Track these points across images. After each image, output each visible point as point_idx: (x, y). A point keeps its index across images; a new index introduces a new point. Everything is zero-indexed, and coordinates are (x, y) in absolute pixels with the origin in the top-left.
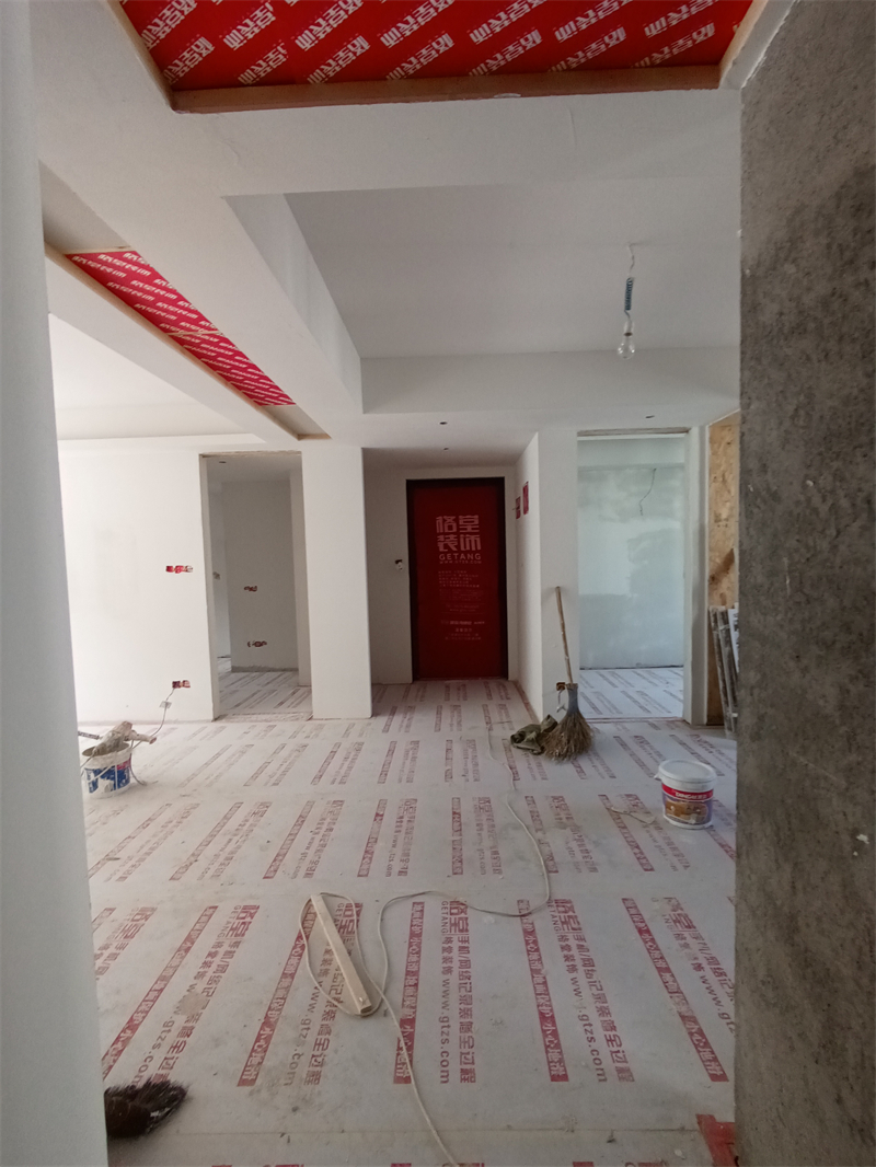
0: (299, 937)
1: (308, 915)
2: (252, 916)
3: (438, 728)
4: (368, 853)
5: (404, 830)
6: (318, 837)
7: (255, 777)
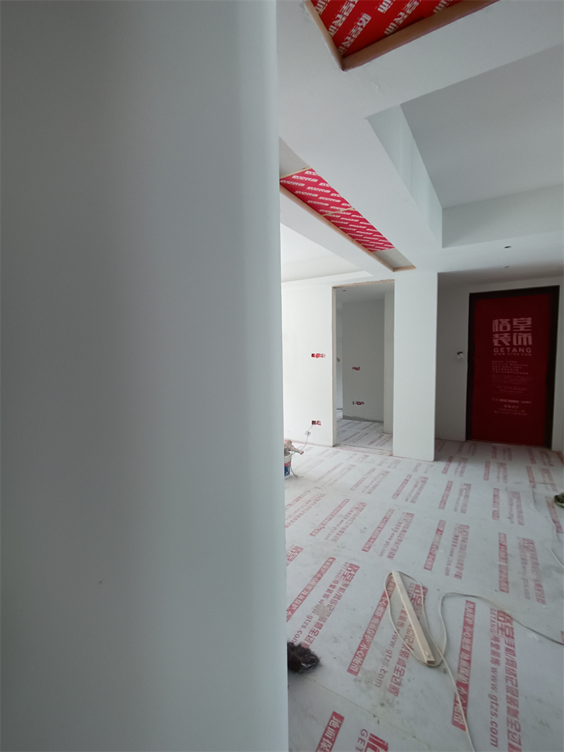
0: (384, 595)
1: (390, 583)
2: (355, 571)
3: (486, 478)
4: (432, 555)
6: (397, 534)
7: (357, 485)
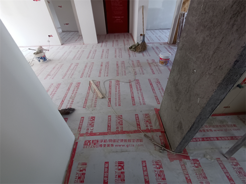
0: (89, 87)
1: (90, 84)
2: (80, 84)
3: (113, 46)
4: (100, 72)
5: (107, 68)
6: (90, 70)
7: (74, 58)
